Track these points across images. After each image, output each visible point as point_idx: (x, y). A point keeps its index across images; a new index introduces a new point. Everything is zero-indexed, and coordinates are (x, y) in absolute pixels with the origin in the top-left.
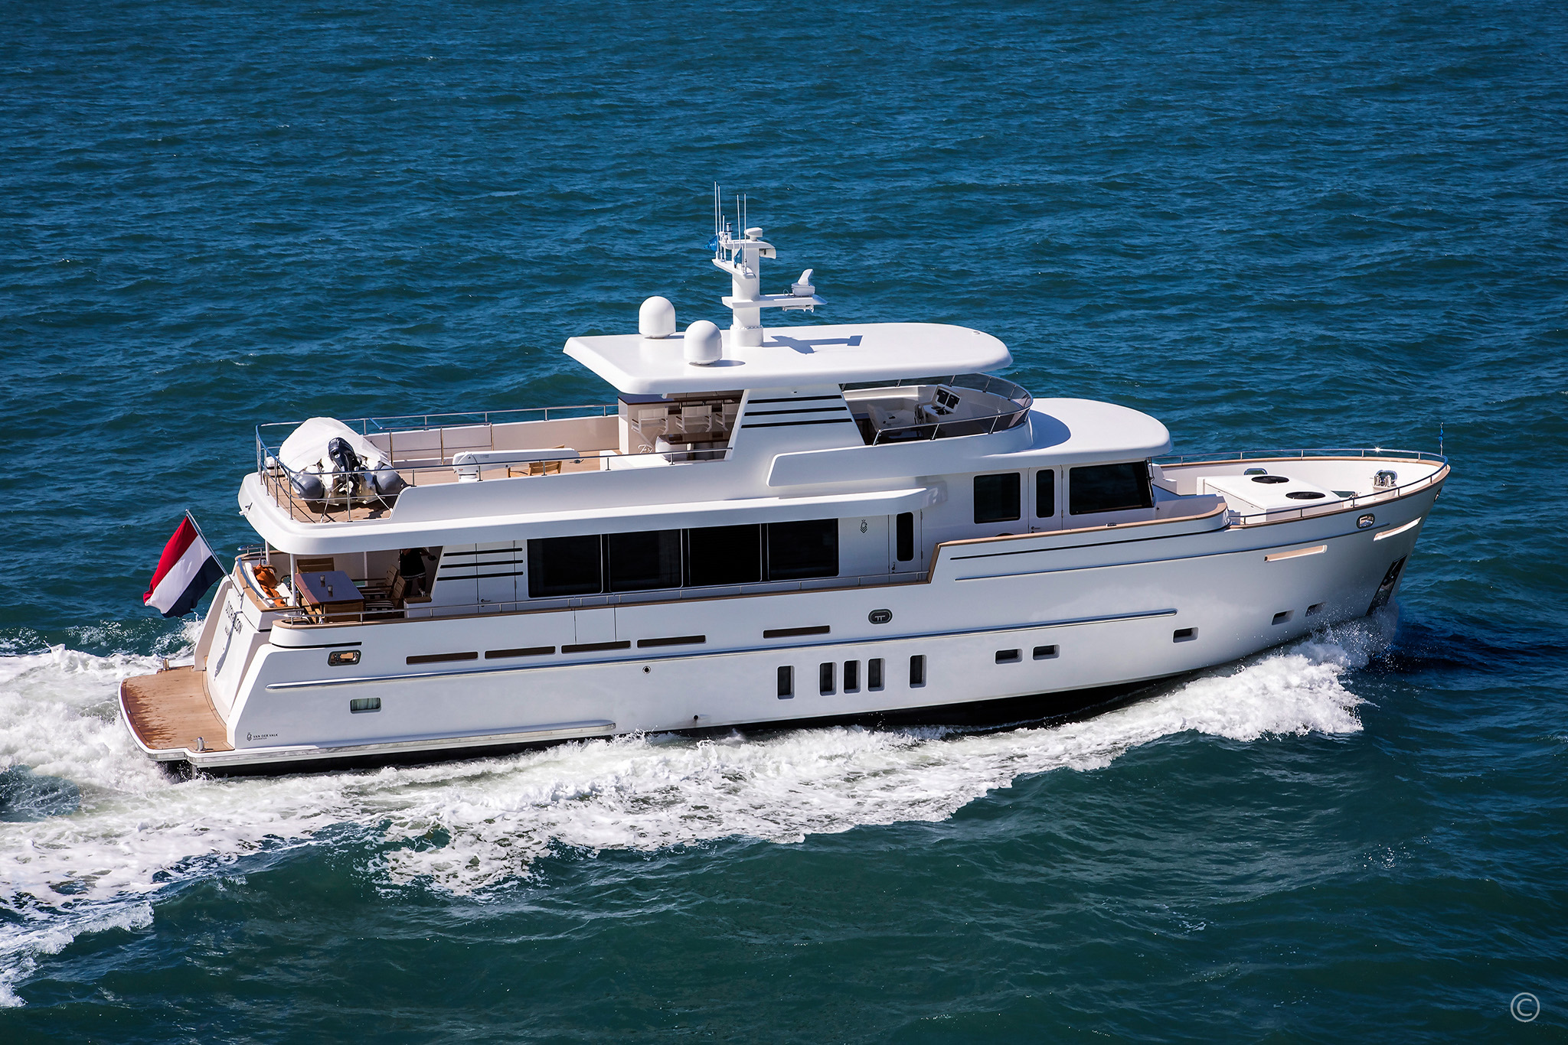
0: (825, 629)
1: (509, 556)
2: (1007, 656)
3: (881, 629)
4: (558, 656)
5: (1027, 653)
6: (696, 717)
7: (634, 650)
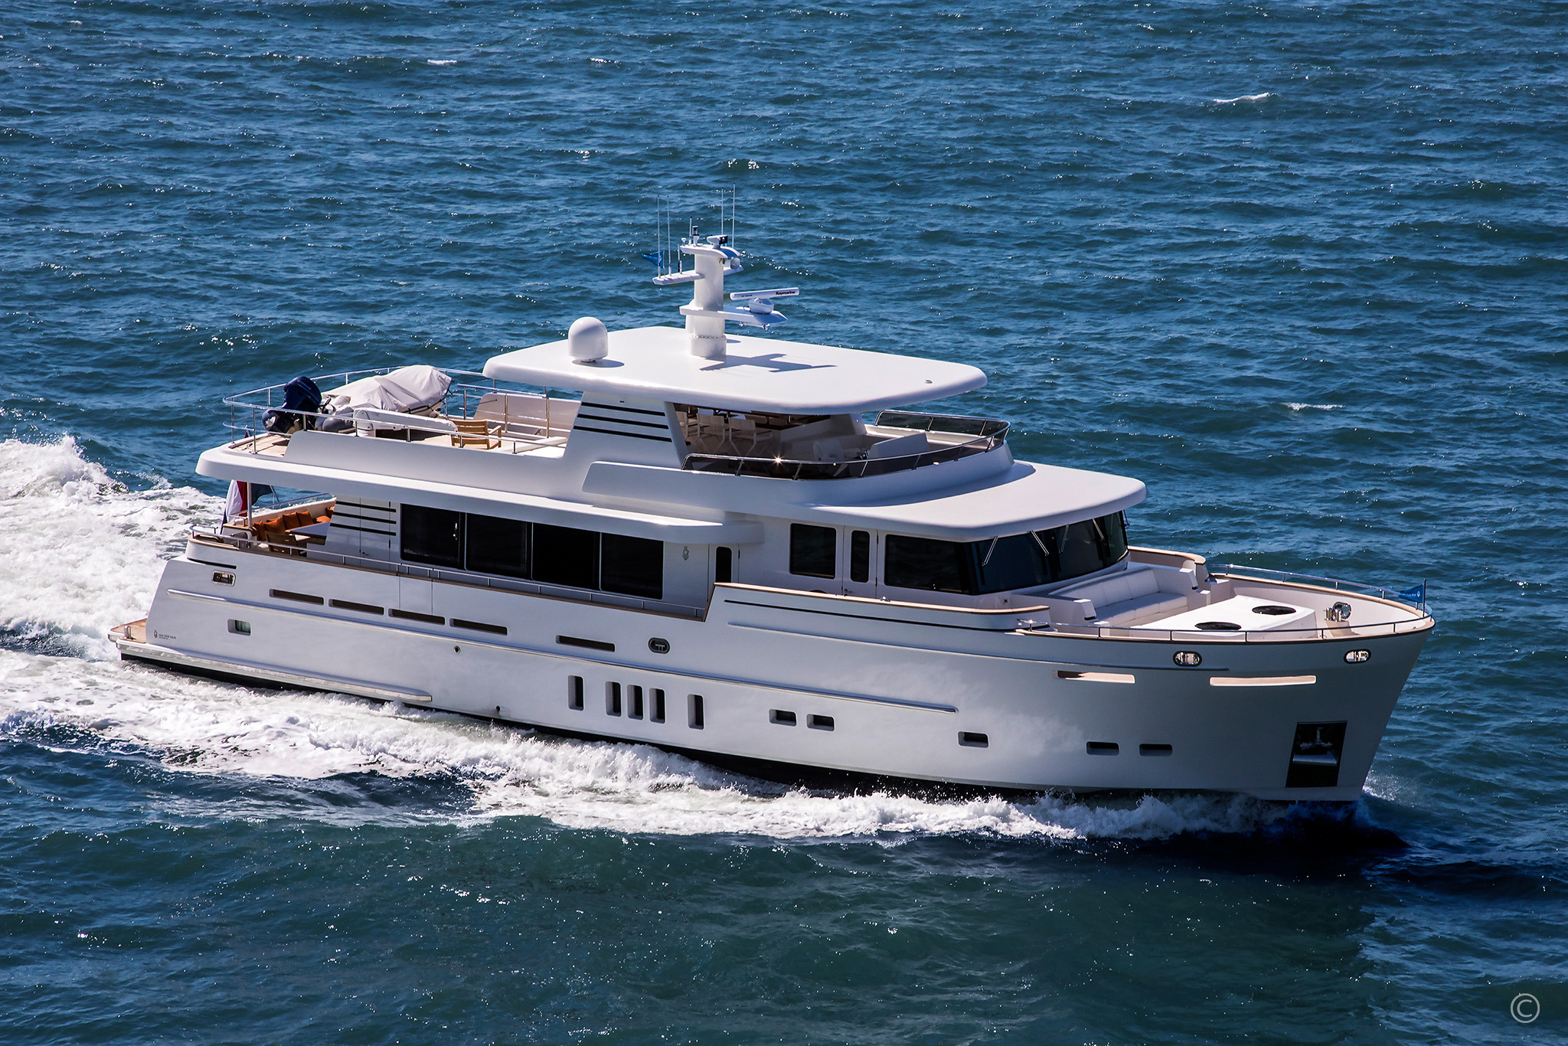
0: (610, 647)
1: (384, 515)
2: (784, 717)
3: (658, 658)
4: (386, 617)
5: (802, 720)
6: (498, 708)
7: (447, 627)
